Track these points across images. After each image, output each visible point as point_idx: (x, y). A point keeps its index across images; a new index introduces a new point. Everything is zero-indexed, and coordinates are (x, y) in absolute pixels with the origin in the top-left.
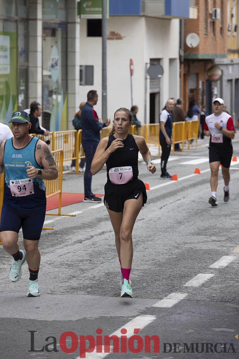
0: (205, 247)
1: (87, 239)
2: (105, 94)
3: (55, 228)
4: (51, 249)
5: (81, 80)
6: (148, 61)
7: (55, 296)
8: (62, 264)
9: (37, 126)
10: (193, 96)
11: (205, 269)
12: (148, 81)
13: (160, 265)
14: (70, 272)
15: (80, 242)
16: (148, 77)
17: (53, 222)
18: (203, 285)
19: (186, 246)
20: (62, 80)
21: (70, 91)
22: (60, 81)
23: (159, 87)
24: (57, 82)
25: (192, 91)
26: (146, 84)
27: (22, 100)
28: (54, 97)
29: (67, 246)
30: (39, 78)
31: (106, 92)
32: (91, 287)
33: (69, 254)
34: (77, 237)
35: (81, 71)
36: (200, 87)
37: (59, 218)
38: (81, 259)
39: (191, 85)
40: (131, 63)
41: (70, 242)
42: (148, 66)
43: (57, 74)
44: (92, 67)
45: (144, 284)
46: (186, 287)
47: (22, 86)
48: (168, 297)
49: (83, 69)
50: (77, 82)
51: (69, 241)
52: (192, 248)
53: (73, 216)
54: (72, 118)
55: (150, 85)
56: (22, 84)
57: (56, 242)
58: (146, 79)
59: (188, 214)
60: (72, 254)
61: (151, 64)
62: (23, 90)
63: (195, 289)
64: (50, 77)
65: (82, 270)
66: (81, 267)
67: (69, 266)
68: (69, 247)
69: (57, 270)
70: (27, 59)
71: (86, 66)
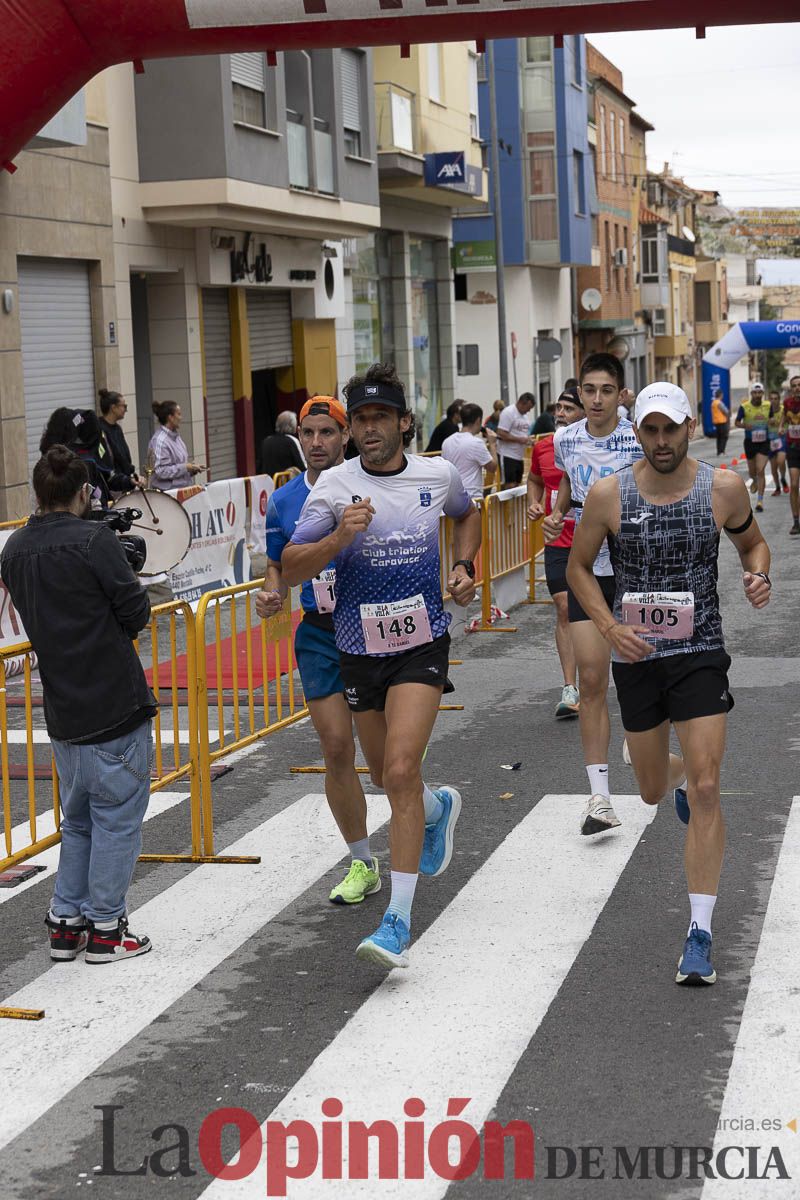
5: (459, 367)
12: (538, 364)
16: (538, 358)
20: (432, 368)
21: (444, 386)
22: (430, 371)
23: (549, 375)
26: (535, 369)
35: (459, 354)
44: (476, 346)
49: (462, 350)
50: (455, 370)
55: (541, 371)
58: (535, 362)
70: (393, 341)
71: (466, 346)
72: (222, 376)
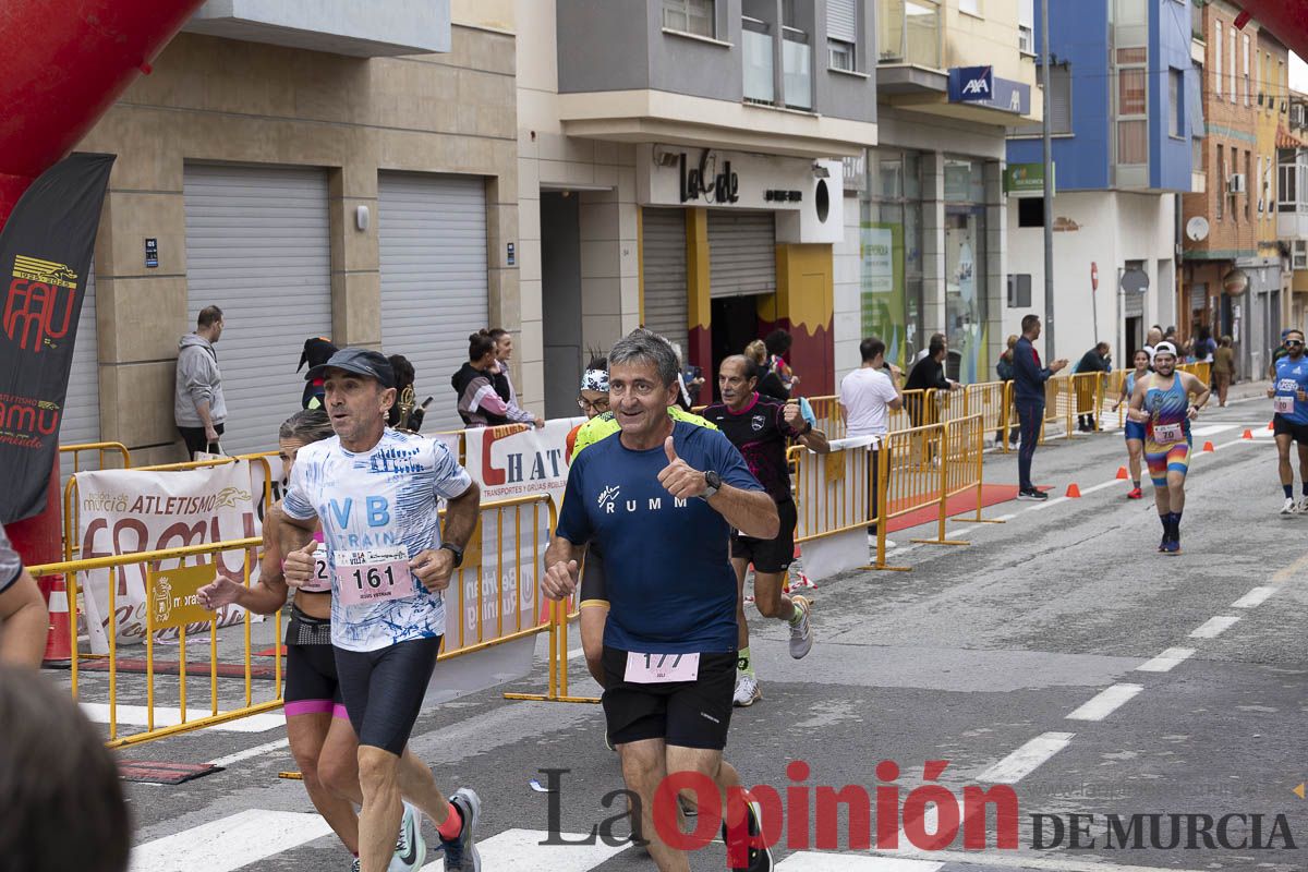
0: (1223, 572)
1: (1025, 561)
2: (1050, 321)
3: (973, 543)
4: (966, 576)
5: (1010, 298)
6: (1123, 265)
7: (975, 653)
8: (984, 601)
9: (939, 376)
10: (1200, 321)
11: (1224, 609)
12: (1123, 297)
13: (1148, 603)
14: (999, 613)
15: (1014, 564)
16: (1123, 291)
17: (968, 534)
18: (1221, 635)
19: (1192, 571)
20: (978, 299)
21: (992, 317)
22: (975, 302)
23: (1142, 308)
24: (970, 302)
25: (1197, 313)
26: (1119, 303)
27: (913, 335)
28: (966, 327)
29: (991, 571)
30: (941, 298)
31: (1052, 318)
32: (1034, 638)
33: (995, 585)
34: (1007, 558)
35: (1010, 284)
36: (1212, 306)
37: (977, 526)
38: (1016, 592)
39: (1196, 302)
40: (1094, 270)
41: (997, 564)
42: (1123, 272)
43: (970, 290)
44: (1029, 276)
45: (1123, 634)
46: (1193, 639)
47: (913, 311)
48: (1163, 654)
49: (1014, 281)
50: (1004, 302)
51: (996, 562)
52: (1201, 575)
53: (1000, 522)
54: (995, 361)
55: (1126, 304)
56: (913, 307)
57: (974, 564)
58: (1119, 294)
59: (1193, 518)
60: (1001, 585)
61: (1127, 270)
62: (914, 317)
63: (1207, 641)
64: (958, 294)
65: (1018, 611)
66: (1016, 606)
67: (996, 603)
68: (996, 573)
69: (976, 610)
70: (920, 267)
71: (1019, 276)
72: (673, 302)
